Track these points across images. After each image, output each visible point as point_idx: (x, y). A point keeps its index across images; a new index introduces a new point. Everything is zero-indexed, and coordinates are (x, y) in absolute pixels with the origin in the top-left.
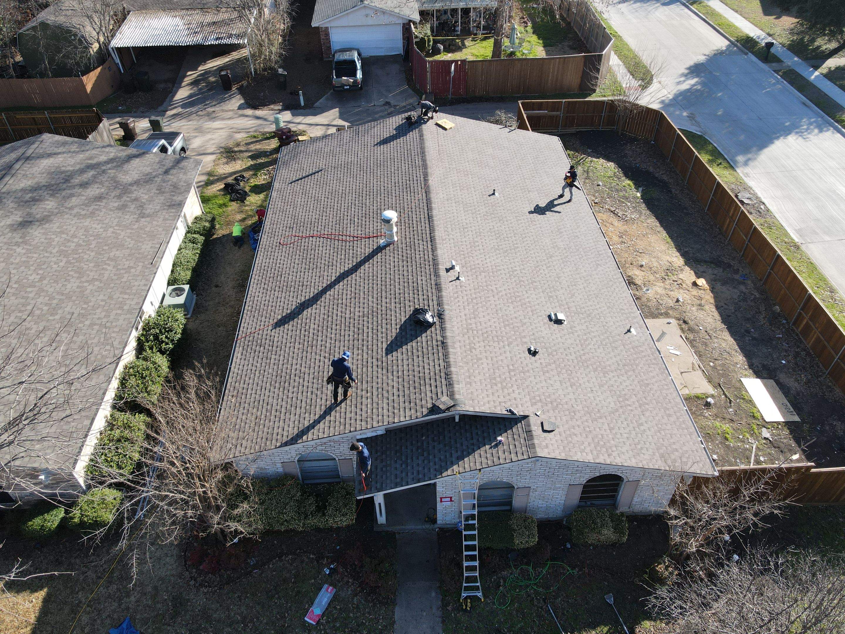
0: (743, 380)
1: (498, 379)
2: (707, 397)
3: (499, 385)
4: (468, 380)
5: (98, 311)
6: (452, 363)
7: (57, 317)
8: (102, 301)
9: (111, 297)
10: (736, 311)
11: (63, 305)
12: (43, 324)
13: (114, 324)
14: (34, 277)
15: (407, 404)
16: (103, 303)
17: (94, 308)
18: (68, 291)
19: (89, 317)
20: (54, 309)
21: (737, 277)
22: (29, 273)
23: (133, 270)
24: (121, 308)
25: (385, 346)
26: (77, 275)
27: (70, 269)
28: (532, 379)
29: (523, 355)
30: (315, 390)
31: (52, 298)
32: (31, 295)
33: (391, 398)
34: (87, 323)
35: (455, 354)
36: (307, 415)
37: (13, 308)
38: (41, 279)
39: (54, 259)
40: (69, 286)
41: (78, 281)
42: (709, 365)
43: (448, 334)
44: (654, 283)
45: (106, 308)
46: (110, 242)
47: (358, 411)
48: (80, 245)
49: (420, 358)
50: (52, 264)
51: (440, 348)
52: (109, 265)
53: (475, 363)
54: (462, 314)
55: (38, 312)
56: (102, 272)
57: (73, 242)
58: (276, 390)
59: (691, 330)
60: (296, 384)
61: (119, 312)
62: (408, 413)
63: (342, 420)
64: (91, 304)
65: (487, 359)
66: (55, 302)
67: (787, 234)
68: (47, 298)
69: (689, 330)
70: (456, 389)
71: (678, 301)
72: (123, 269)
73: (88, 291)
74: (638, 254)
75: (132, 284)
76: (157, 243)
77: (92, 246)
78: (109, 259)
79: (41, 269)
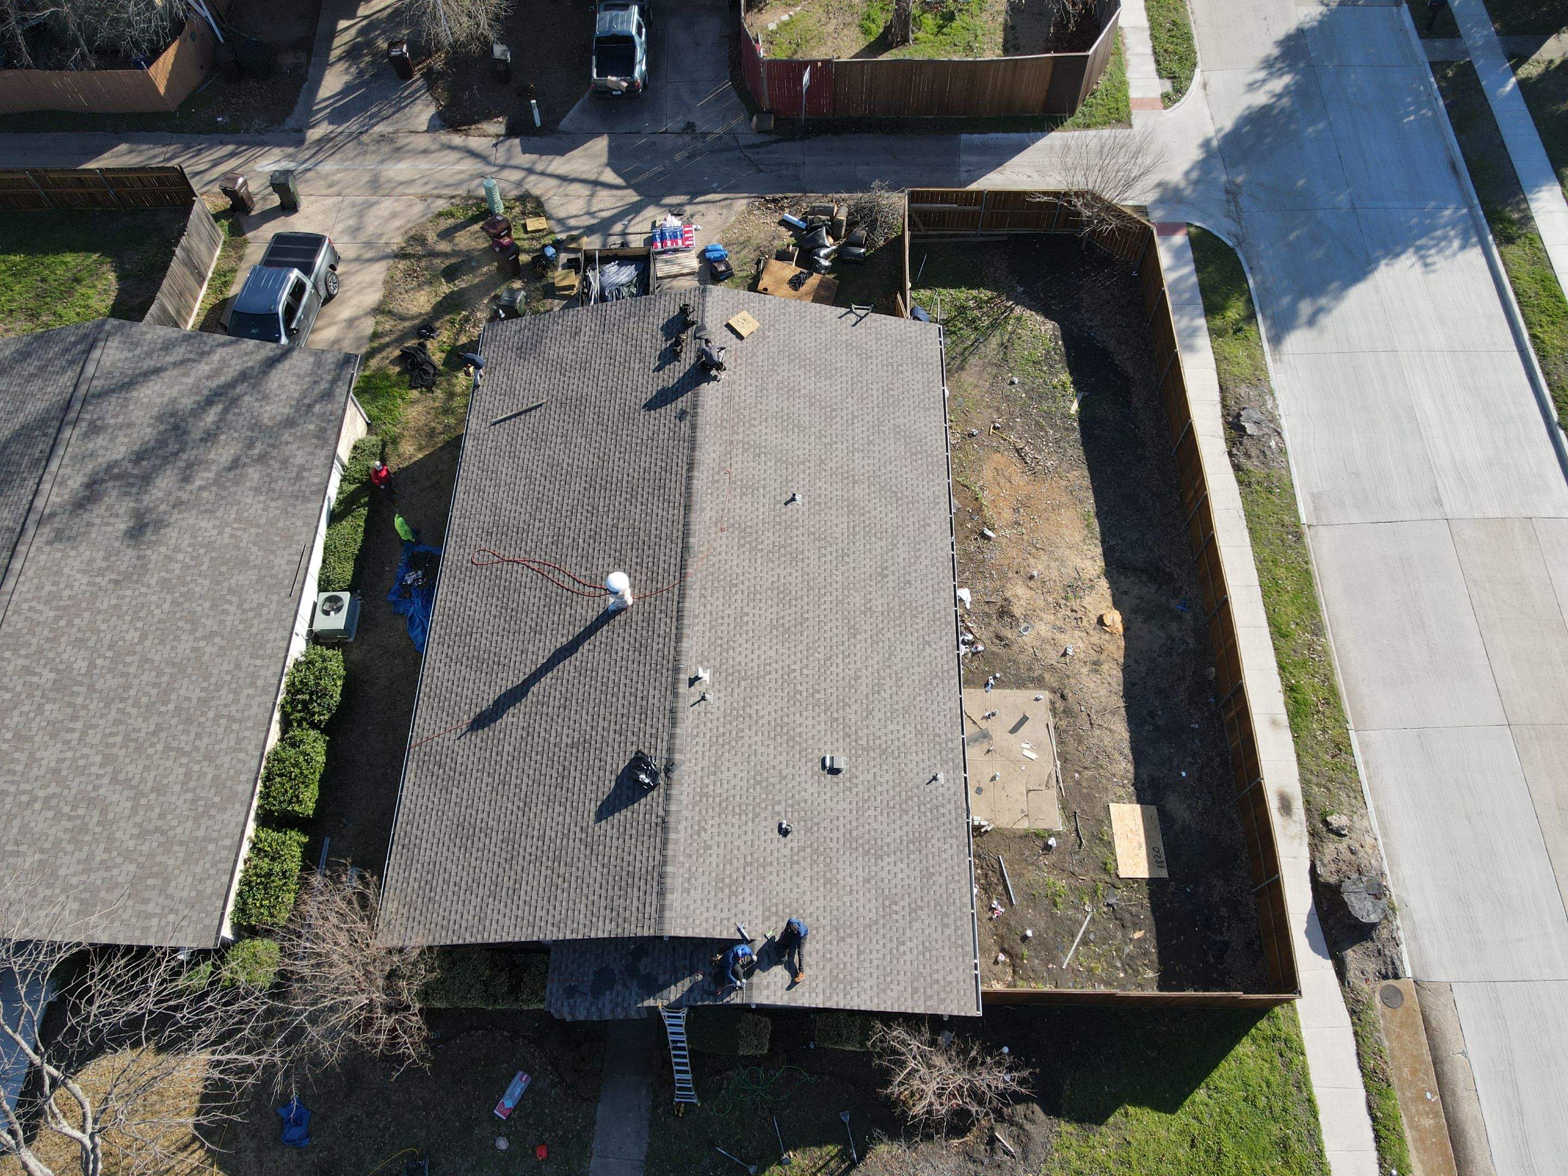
0: (1113, 807)
1: (727, 881)
2: (1050, 836)
3: (727, 891)
4: (686, 885)
5: (224, 692)
6: (669, 859)
7: (171, 707)
8: (228, 672)
9: (238, 666)
10: (1147, 674)
11: (176, 685)
12: (154, 720)
13: (246, 714)
14: (132, 636)
15: (608, 911)
16: (228, 678)
17: (218, 688)
18: (180, 656)
19: (213, 703)
20: (165, 692)
21: (1174, 604)
22: (125, 627)
23: (265, 611)
24: (253, 685)
25: (593, 809)
26: (188, 627)
27: (178, 616)
28: (773, 877)
29: (770, 835)
30: (502, 861)
31: (160, 674)
32: (132, 670)
33: (591, 898)
34: (211, 714)
35: (677, 841)
36: (491, 900)
37: (112, 694)
38: (143, 637)
39: (154, 598)
40: (180, 648)
41: (191, 638)
42: (1073, 777)
43: (673, 807)
44: (1042, 614)
45: (233, 686)
46: (228, 556)
47: (551, 908)
48: (189, 567)
49: (633, 841)
50: (153, 607)
51: (659, 829)
52: (230, 603)
53: (701, 855)
54: (698, 768)
55: (145, 700)
56: (223, 617)
57: (177, 562)
58: (456, 850)
59: (1068, 712)
60: (481, 845)
61: (251, 691)
62: (608, 927)
63: (531, 919)
64: (213, 680)
65: (718, 846)
66: (165, 679)
67: (1292, 507)
68: (154, 673)
69: (1064, 711)
70: (667, 902)
71: (1065, 654)
72: (251, 609)
73: (207, 657)
74: (1034, 550)
75: (265, 638)
76: (296, 554)
77: (204, 568)
78: (230, 591)
79: (139, 619)
